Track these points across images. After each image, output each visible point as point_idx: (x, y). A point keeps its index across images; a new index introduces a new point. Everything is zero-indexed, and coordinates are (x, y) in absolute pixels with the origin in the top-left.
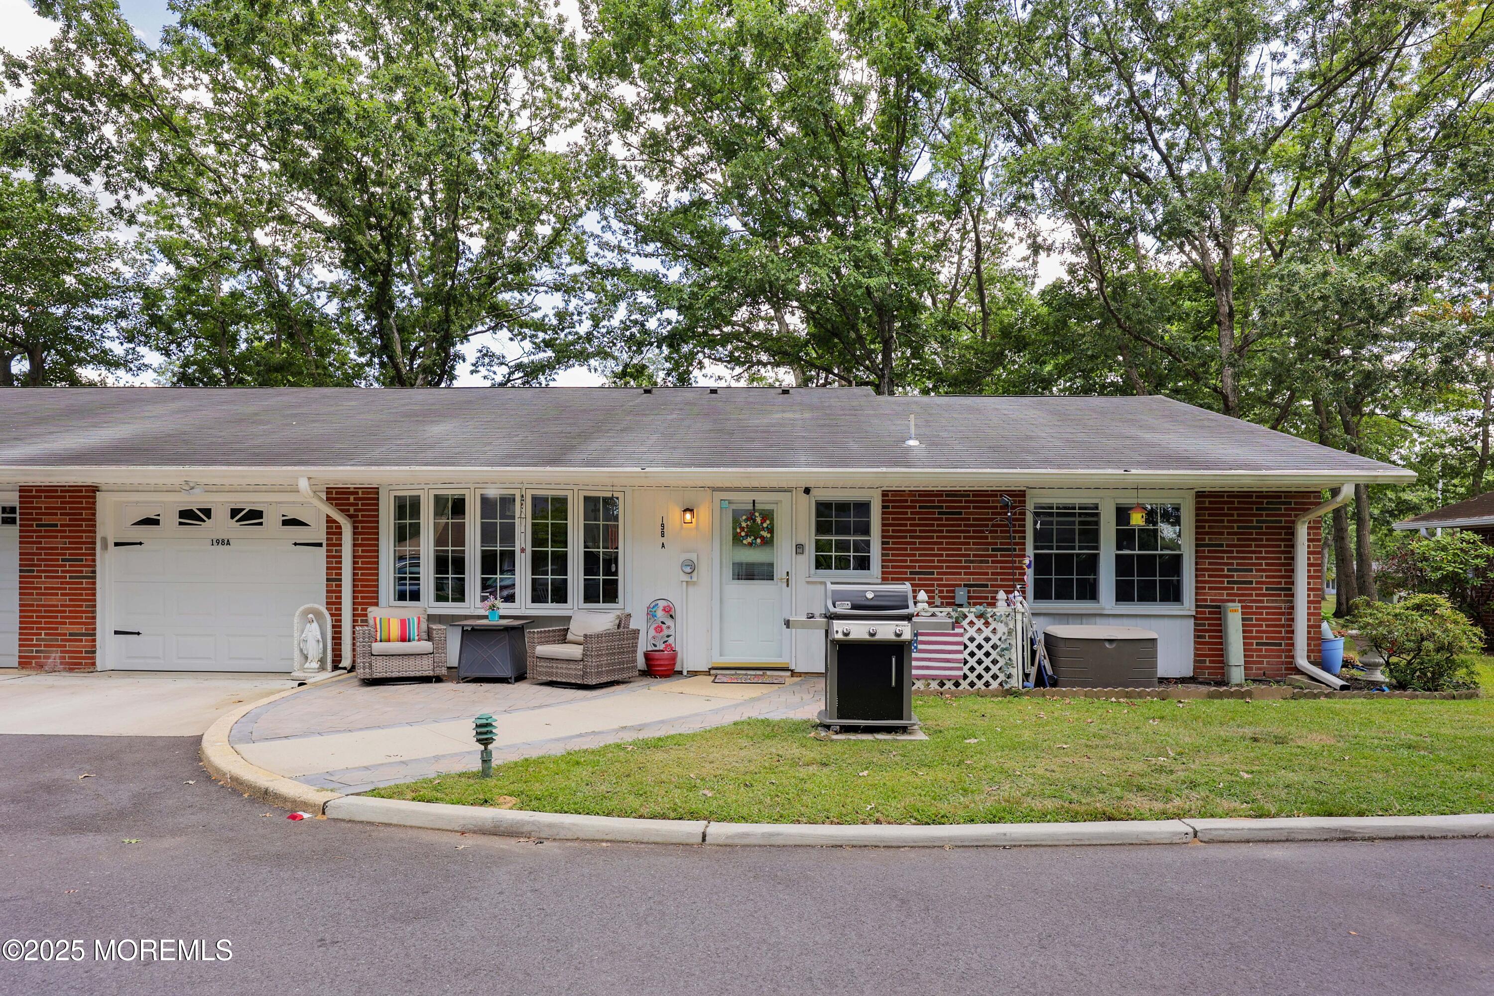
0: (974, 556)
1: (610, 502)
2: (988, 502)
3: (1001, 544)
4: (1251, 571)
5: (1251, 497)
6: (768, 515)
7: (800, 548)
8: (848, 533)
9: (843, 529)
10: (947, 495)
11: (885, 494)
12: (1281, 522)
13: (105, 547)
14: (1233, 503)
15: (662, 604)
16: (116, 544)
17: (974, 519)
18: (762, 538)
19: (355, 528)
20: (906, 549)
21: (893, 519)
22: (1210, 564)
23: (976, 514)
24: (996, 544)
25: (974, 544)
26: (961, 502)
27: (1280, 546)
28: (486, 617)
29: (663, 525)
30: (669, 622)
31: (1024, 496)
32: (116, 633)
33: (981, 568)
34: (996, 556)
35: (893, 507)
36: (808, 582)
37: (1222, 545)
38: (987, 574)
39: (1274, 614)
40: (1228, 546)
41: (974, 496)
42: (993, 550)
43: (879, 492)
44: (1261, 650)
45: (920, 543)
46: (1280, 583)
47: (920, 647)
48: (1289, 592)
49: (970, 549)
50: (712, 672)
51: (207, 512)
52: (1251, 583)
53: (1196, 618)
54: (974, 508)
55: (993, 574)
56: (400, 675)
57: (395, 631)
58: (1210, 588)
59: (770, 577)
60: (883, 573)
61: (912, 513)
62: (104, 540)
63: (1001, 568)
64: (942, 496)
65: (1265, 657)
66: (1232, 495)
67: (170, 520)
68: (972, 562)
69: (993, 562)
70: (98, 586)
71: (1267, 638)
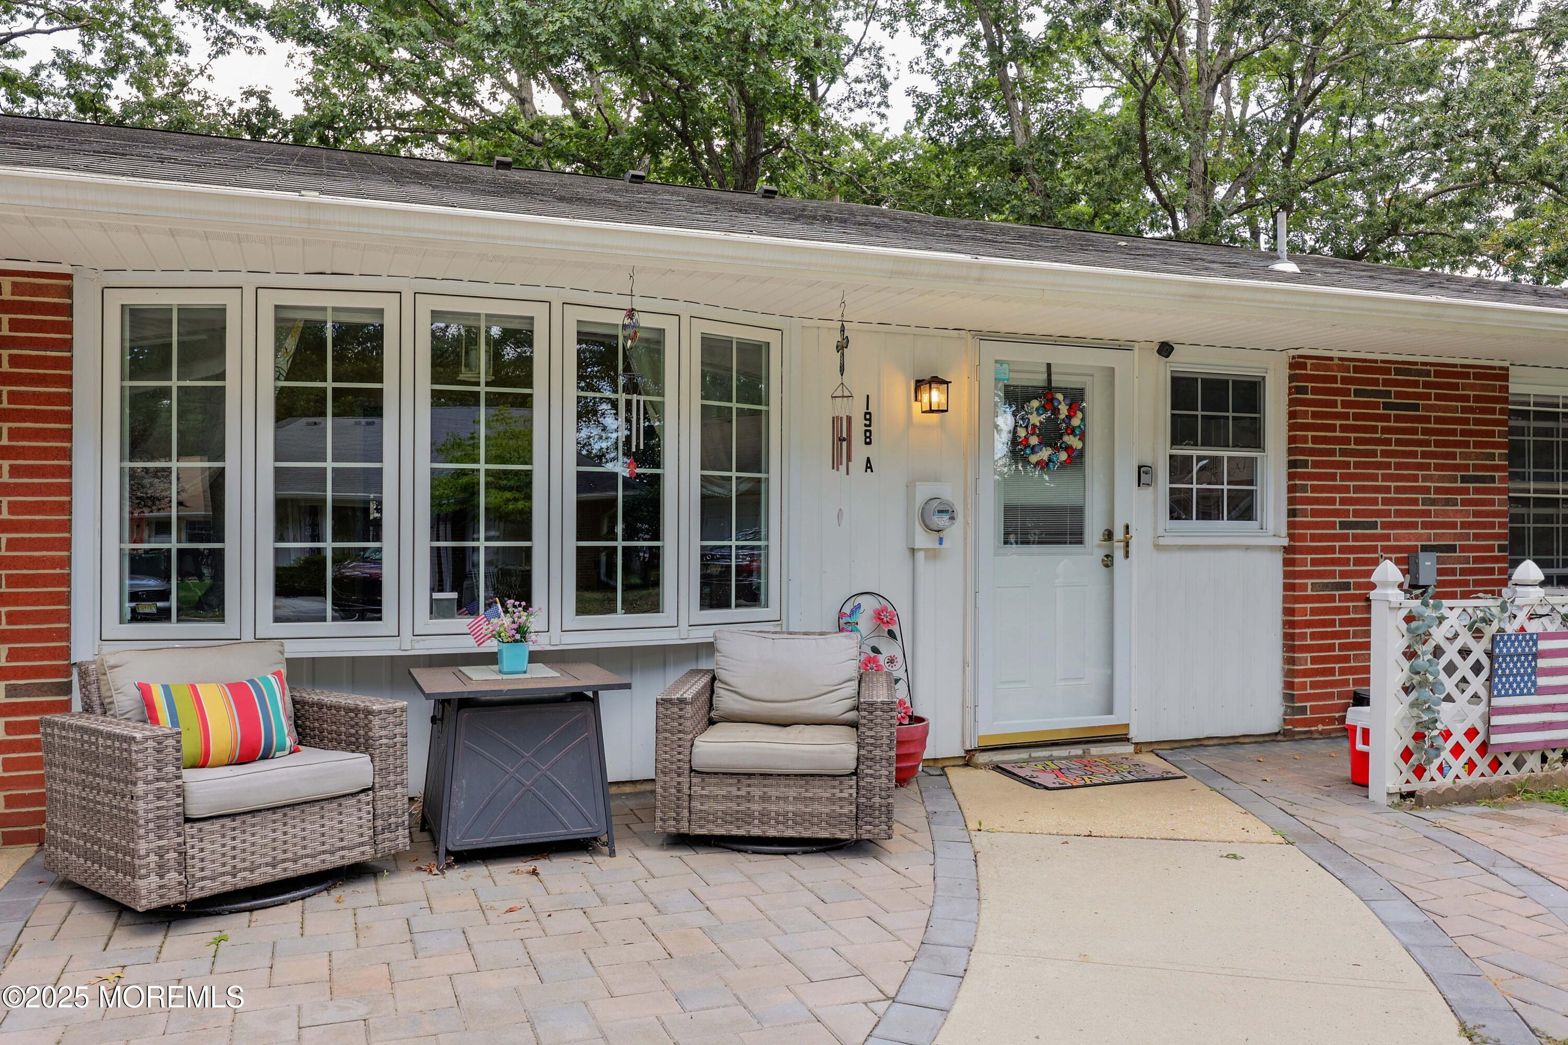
0: (1438, 490)
2: (1457, 387)
3: (1475, 468)
6: (1077, 401)
7: (1144, 474)
8: (1221, 443)
9: (1214, 434)
10: (1398, 372)
11: (1297, 363)
15: (869, 605)
17: (1438, 420)
18: (1068, 449)
20: (1333, 477)
21: (1315, 415)
23: (1440, 408)
24: (1467, 468)
25: (1436, 467)
26: (1418, 384)
29: (866, 415)
30: (888, 649)
31: (1506, 378)
33: (1445, 513)
34: (1467, 491)
35: (1315, 391)
36: (1158, 547)
38: (1453, 525)
41: (1438, 374)
42: (1463, 479)
43: (1284, 357)
45: (1357, 465)
49: (1431, 478)
50: (982, 758)
54: (1438, 397)
55: (1462, 525)
57: (223, 729)
59: (1076, 537)
60: (1291, 525)
61: (1345, 404)
63: (1475, 514)
64: (1387, 371)
68: (1433, 502)
69: (1462, 503)
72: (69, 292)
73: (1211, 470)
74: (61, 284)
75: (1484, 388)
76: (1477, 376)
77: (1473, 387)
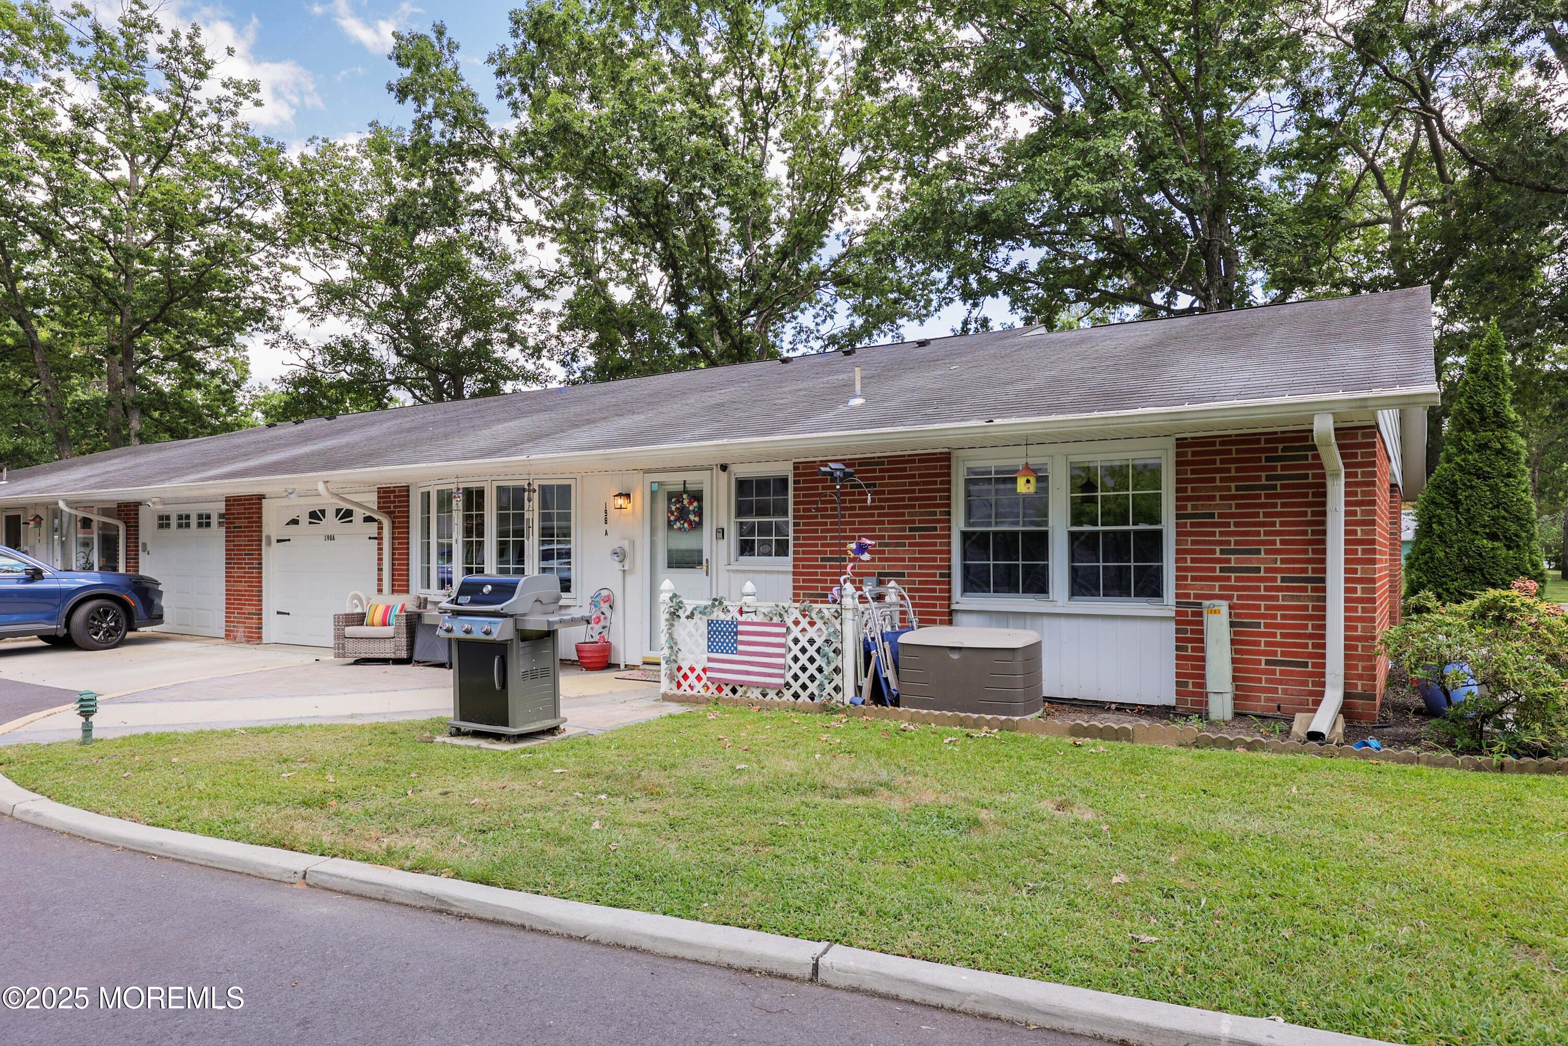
0: (890, 537)
1: (565, 490)
2: (904, 469)
3: (920, 522)
4: (1258, 552)
5: (1258, 441)
6: (697, 497)
7: (720, 533)
8: (767, 514)
9: (763, 511)
10: (861, 464)
11: (798, 466)
12: (1306, 476)
13: (269, 543)
14: (1229, 452)
16: (278, 541)
17: (890, 492)
18: (690, 522)
19: (393, 523)
20: (816, 531)
21: (804, 496)
22: (1193, 542)
23: (892, 485)
24: (913, 522)
25: (890, 522)
26: (874, 471)
27: (1305, 514)
29: (606, 512)
30: (608, 613)
31: (949, 459)
32: (278, 613)
33: (896, 552)
34: (914, 537)
35: (804, 482)
36: (733, 571)
37: (1212, 516)
38: (903, 560)
39: (1294, 617)
40: (1221, 516)
41: (889, 463)
42: (911, 530)
43: (793, 464)
44: (1273, 672)
45: (832, 524)
46: (1305, 570)
47: (741, 648)
48: (1319, 583)
49: (885, 530)
50: (642, 667)
51: (323, 512)
52: (1258, 570)
53: (1178, 623)
54: (890, 478)
55: (910, 560)
56: (368, 656)
57: (378, 617)
58: (1194, 579)
59: (699, 565)
60: (795, 562)
61: (823, 488)
62: (269, 538)
64: (854, 465)
65: (1280, 682)
66: (1227, 440)
67: (305, 519)
68: (887, 545)
69: (910, 545)
70: (264, 575)
71: (1284, 654)
72: (408, 491)
73: (765, 529)
74: (407, 489)
75: (926, 468)
76: (920, 461)
77: (918, 468)
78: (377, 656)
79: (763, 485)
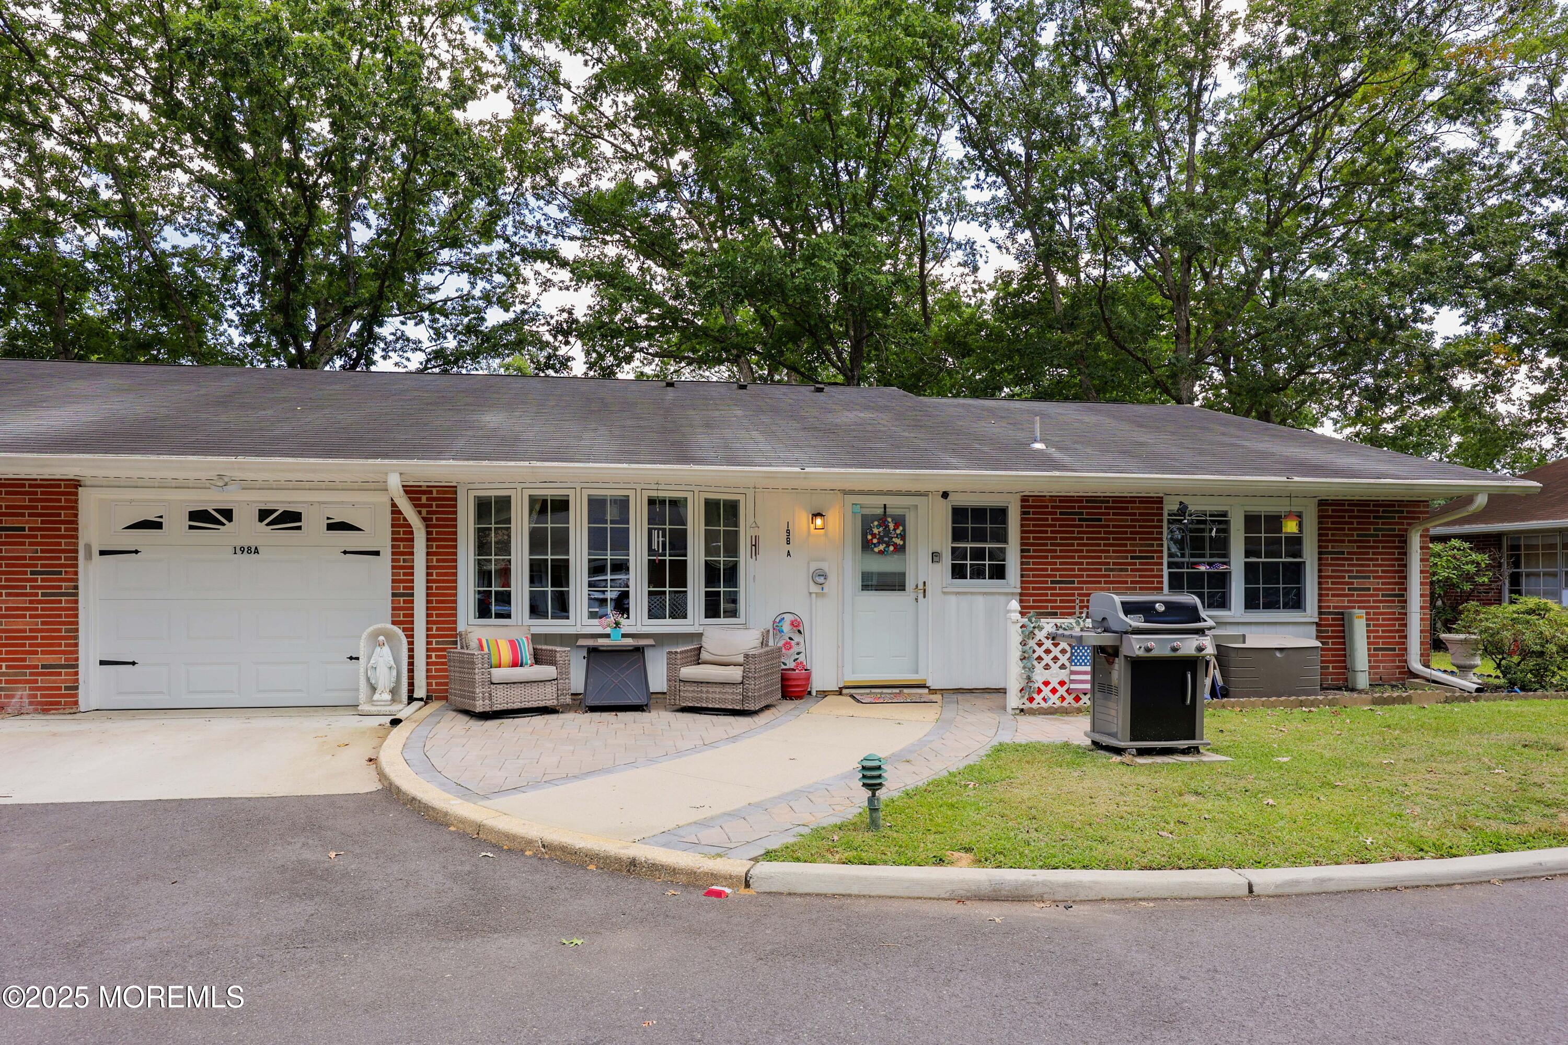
0: (1114, 564)
1: (731, 506)
2: (1127, 508)
3: (1140, 551)
4: (1369, 577)
5: (1369, 505)
6: (900, 521)
7: (936, 557)
8: (984, 540)
9: (979, 536)
10: (1087, 501)
11: (1024, 499)
12: (1394, 530)
13: (89, 556)
14: (1354, 511)
15: (788, 618)
16: (102, 553)
17: (1114, 526)
18: (895, 545)
19: (428, 533)
20: (1046, 557)
21: (1034, 526)
22: (1333, 571)
23: (1116, 520)
24: (1135, 551)
25: (1114, 551)
26: (1100, 508)
27: (1394, 554)
28: (607, 636)
29: (788, 531)
30: (797, 638)
31: (1161, 502)
32: (102, 663)
33: (1120, 576)
34: (1135, 564)
35: (1034, 513)
36: (944, 593)
37: (1343, 553)
38: (1126, 582)
39: (1389, 619)
40: (1349, 553)
41: (1114, 502)
42: (1132, 558)
43: (1018, 497)
44: (1377, 655)
45: (1061, 551)
46: (1394, 589)
48: (1402, 598)
49: (1110, 558)
50: (845, 691)
51: (228, 514)
52: (1369, 589)
53: (1318, 625)
54: (1114, 514)
55: (1132, 582)
56: (523, 706)
57: (506, 655)
58: (1333, 595)
59: (902, 587)
60: (1022, 582)
61: (1053, 519)
62: (88, 547)
63: (1140, 576)
64: (1082, 501)
65: (1381, 661)
66: (1352, 503)
67: (177, 523)
68: (1112, 570)
69: (1132, 570)
70: (81, 605)
71: (1383, 643)
72: (456, 493)
73: (978, 554)
74: (453, 490)
75: (1146, 508)
76: (1140, 502)
77: (1139, 508)
78: (535, 705)
79: (979, 513)
